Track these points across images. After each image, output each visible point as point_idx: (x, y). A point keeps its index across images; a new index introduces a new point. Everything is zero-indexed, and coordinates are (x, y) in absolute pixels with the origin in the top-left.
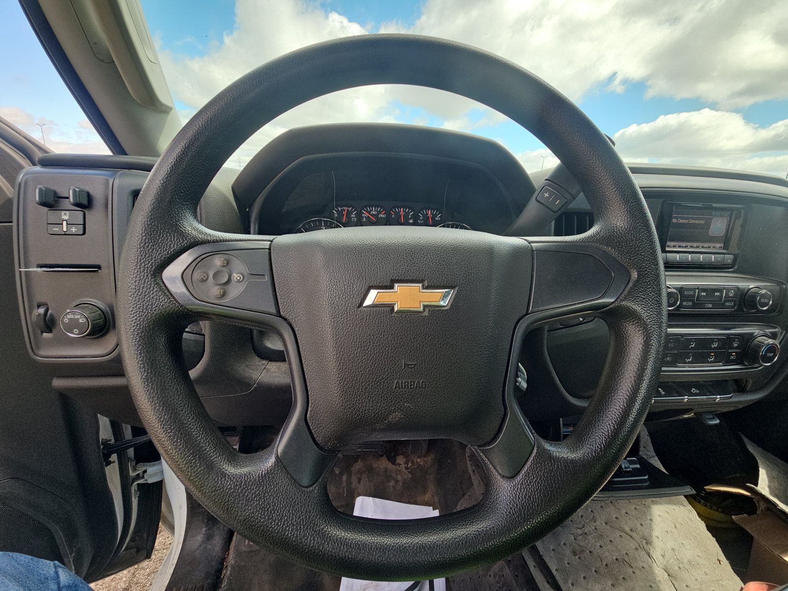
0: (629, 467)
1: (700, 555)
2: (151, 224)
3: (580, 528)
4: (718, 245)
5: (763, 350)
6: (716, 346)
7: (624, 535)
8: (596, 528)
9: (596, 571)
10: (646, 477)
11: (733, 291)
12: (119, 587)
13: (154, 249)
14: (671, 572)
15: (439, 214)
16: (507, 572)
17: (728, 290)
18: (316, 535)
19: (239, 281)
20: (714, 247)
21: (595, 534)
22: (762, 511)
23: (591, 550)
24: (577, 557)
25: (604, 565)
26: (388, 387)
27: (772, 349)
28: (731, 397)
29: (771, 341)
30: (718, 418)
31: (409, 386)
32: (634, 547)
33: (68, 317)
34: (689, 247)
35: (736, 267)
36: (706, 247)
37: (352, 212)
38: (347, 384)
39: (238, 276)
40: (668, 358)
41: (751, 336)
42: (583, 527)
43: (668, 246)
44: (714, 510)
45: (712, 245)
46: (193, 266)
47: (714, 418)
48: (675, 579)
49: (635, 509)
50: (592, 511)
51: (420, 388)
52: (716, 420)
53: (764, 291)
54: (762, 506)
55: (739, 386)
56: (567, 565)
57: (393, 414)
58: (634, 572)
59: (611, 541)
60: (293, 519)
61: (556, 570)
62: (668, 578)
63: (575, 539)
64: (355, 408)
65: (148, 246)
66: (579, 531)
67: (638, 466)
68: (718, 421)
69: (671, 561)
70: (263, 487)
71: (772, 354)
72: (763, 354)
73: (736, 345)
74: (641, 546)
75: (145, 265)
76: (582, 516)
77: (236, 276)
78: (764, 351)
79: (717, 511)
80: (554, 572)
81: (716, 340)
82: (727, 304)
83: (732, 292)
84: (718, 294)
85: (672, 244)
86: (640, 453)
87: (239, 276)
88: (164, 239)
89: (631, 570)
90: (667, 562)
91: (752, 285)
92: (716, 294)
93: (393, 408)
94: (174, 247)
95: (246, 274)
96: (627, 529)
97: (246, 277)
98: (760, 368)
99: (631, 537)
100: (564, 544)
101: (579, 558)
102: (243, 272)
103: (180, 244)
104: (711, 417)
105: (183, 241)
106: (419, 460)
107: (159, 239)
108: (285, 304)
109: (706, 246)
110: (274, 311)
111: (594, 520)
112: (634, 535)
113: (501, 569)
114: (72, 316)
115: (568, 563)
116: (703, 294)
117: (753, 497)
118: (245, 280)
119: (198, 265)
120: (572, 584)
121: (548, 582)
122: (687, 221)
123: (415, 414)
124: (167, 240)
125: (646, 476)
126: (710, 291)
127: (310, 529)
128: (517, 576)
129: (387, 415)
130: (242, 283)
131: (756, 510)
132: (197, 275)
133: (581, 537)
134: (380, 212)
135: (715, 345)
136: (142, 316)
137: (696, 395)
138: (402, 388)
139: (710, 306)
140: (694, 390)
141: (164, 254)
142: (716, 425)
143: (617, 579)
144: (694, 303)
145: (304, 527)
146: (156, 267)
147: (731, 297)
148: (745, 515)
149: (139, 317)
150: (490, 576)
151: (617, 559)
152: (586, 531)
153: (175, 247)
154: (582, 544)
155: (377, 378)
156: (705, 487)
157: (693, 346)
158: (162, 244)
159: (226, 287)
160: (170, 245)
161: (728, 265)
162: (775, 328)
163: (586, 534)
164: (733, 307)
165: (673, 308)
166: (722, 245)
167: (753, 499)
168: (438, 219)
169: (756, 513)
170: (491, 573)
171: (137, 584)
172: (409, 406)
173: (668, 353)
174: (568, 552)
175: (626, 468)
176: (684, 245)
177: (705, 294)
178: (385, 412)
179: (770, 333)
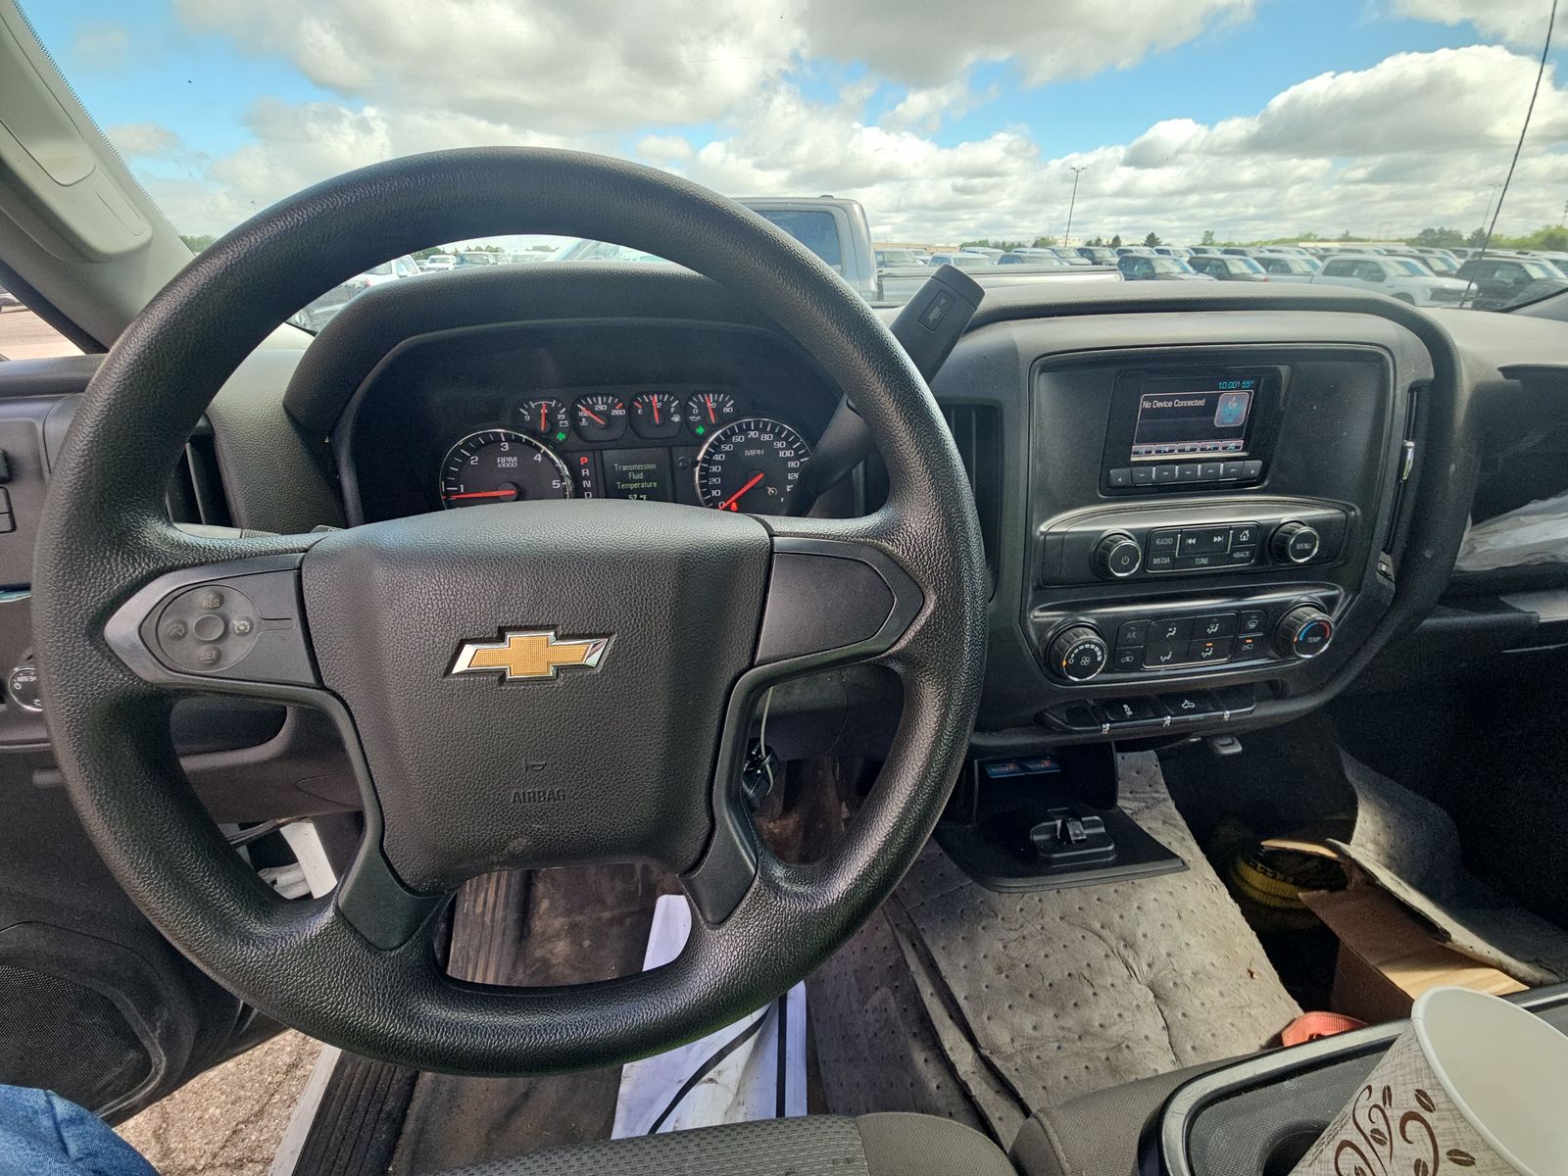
0: (1082, 834)
1: (1215, 963)
2: (69, 548)
3: (1016, 930)
4: (1232, 444)
5: (1302, 631)
6: (1215, 630)
7: (1089, 934)
8: (1042, 928)
9: (1031, 996)
10: (1111, 848)
11: (1247, 532)
12: (280, 1063)
13: (81, 590)
14: (1158, 993)
15: (729, 400)
16: (892, 1003)
17: (1239, 530)
18: (398, 1021)
19: (243, 634)
20: (1224, 448)
21: (1039, 938)
22: (1356, 884)
23: (1028, 963)
24: (1003, 975)
25: (1047, 984)
26: (501, 801)
27: (1319, 629)
28: (1253, 711)
29: (1317, 616)
30: (1240, 741)
31: (537, 797)
32: (1103, 954)
33: (20, 679)
34: (1176, 451)
35: (1266, 483)
36: (1210, 449)
37: (557, 410)
38: (434, 799)
39: (241, 625)
40: (1128, 659)
41: (1284, 607)
42: (1022, 926)
43: (1136, 453)
44: (1279, 880)
45: (1221, 444)
46: (156, 613)
47: (1232, 744)
48: (1166, 1002)
49: (1116, 891)
50: (1040, 900)
51: (555, 800)
52: (1237, 747)
53: (1305, 529)
54: (1357, 877)
55: (1275, 690)
56: (985, 990)
57: (515, 841)
58: (1095, 994)
59: (1065, 946)
60: (361, 999)
61: (966, 998)
62: (1153, 1000)
63: (1005, 947)
64: (451, 835)
65: (71, 585)
66: (1014, 935)
67: (1103, 830)
68: (1238, 749)
69: (1162, 974)
70: (313, 955)
71: (1319, 638)
72: (1301, 639)
73: (1252, 626)
74: (1115, 950)
75: (70, 619)
76: (1021, 910)
77: (237, 624)
78: (1303, 634)
79: (1284, 881)
80: (961, 1001)
81: (1216, 620)
82: (1237, 555)
83: (1245, 534)
84: (1220, 539)
85: (1144, 448)
86: (1120, 803)
87: (243, 625)
88: (98, 570)
89: (1090, 992)
90: (1156, 976)
91: (1286, 517)
92: (1215, 539)
93: (513, 832)
94: (118, 581)
95: (254, 620)
96: (1097, 926)
97: (255, 626)
98: (1298, 663)
99: (1100, 937)
100: (985, 956)
101: (1007, 976)
102: (250, 616)
103: (130, 575)
104: (1229, 741)
105: (135, 569)
106: (771, 825)
107: (89, 571)
108: (330, 667)
109: (1208, 447)
110: (310, 679)
111: (1042, 914)
112: (1105, 933)
113: (884, 1001)
114: (25, 679)
115: (987, 986)
116: (1190, 541)
117: (1340, 860)
118: (254, 631)
119: (168, 609)
120: (989, 1018)
121: (951, 1017)
122: (1170, 404)
123: (551, 840)
124: (103, 572)
125: (1110, 845)
126: (1205, 534)
127: (389, 1012)
128: (905, 1010)
129: (504, 842)
130: (248, 636)
131: (1346, 883)
132: (167, 626)
133: (1015, 943)
134: (612, 406)
135: (1213, 629)
136: (77, 705)
137: (1190, 711)
138: (525, 801)
139: (1205, 561)
140: (1187, 704)
141: (104, 596)
142: (1235, 755)
143: (1063, 1007)
144: (1174, 560)
145: (379, 1010)
146: (89, 621)
147: (1244, 543)
148: (1322, 892)
149: (73, 707)
150: (867, 1011)
151: (1070, 975)
152: (1025, 932)
153: (121, 582)
154: (1015, 954)
155: (481, 789)
156: (1263, 843)
157: (1173, 634)
158: (96, 578)
159: (220, 646)
160: (111, 579)
161: (1253, 479)
162: (1335, 588)
163: (1024, 938)
164: (1248, 560)
165: (1126, 574)
166: (1241, 442)
167: (1339, 863)
168: (728, 410)
169: (1345, 889)
170: (868, 1006)
171: (311, 1054)
172: (539, 829)
173: (1126, 650)
174: (989, 969)
175: (1076, 835)
176: (1167, 449)
177: (1194, 541)
178: (501, 838)
179: (1322, 598)
